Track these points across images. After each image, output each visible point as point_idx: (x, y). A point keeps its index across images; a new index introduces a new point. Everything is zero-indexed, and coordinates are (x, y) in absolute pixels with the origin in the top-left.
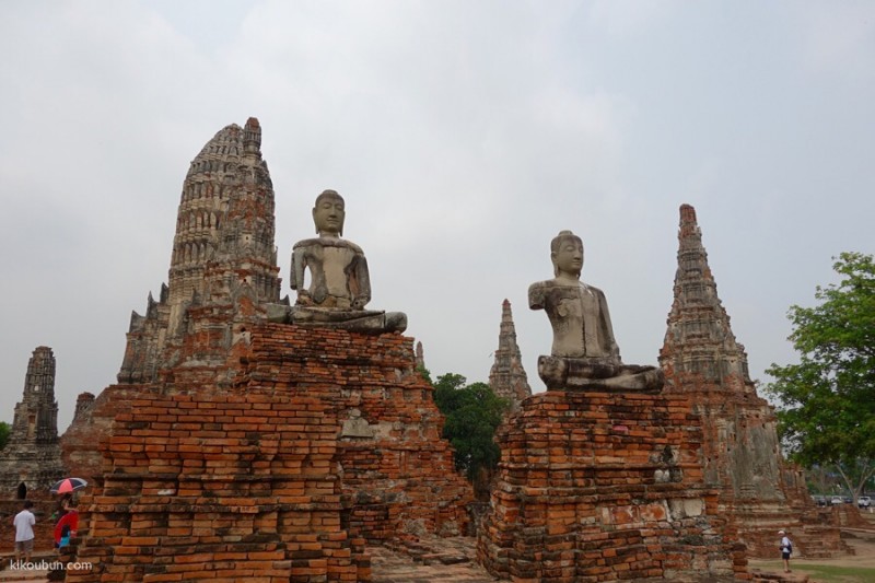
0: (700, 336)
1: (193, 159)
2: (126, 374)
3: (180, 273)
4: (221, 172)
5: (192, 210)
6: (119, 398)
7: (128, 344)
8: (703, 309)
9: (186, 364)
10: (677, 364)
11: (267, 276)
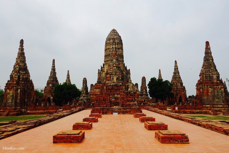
0: (208, 71)
1: (106, 38)
2: (98, 81)
3: (106, 61)
4: (112, 40)
5: (107, 49)
6: (97, 85)
7: (98, 75)
8: (209, 65)
9: (106, 82)
10: (202, 77)
11: (118, 66)
